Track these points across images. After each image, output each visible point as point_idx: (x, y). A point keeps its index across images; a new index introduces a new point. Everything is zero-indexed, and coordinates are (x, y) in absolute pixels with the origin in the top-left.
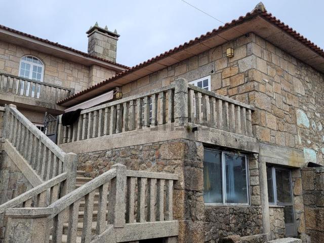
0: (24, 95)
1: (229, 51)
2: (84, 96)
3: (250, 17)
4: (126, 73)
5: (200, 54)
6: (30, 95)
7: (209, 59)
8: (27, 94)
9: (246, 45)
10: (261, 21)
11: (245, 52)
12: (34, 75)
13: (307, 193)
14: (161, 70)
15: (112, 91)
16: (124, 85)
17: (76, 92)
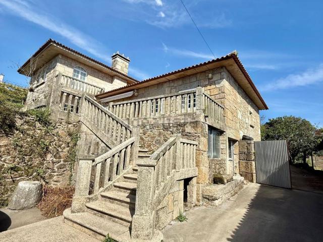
0: (76, 89)
1: (210, 75)
2: (113, 93)
3: (228, 57)
4: (138, 84)
5: (191, 75)
6: (80, 90)
7: (196, 79)
8: (78, 89)
9: (221, 73)
10: (232, 61)
11: (220, 77)
12: (81, 78)
13: (240, 153)
14: (166, 82)
15: (132, 92)
16: (140, 89)
17: (106, 91)
